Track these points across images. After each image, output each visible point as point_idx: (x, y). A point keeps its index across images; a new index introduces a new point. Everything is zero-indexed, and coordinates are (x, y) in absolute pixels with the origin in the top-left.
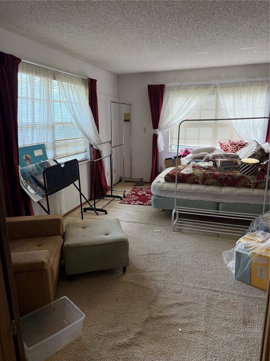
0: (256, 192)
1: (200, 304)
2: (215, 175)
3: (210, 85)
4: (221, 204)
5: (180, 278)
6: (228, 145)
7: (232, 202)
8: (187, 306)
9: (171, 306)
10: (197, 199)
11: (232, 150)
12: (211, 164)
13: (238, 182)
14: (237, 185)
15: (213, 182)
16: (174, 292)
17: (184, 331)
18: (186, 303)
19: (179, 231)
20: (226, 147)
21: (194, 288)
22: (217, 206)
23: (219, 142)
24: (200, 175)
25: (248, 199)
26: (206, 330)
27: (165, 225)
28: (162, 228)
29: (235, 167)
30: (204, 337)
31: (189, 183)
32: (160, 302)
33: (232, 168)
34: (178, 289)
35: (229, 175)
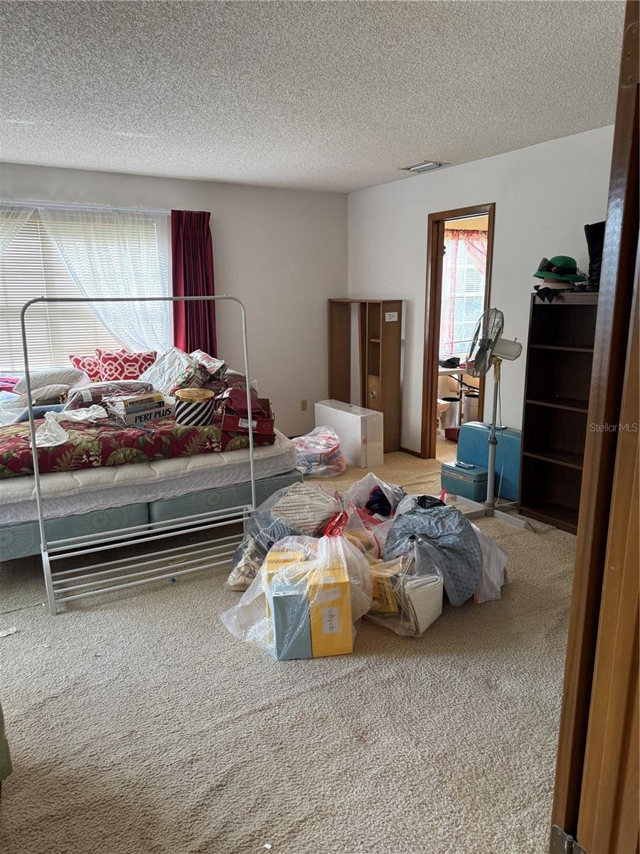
0: (226, 458)
1: (259, 758)
2: (128, 437)
3: (21, 209)
4: (156, 504)
5: (166, 724)
6: (94, 363)
7: (180, 493)
8: (237, 782)
9: (203, 805)
10: (95, 509)
11: (109, 373)
12: (97, 412)
13: (185, 445)
14: (185, 452)
15: (129, 455)
16: (183, 767)
17: (279, 842)
18: (230, 776)
19: (70, 607)
20: (92, 367)
21: (218, 727)
22: (147, 512)
23: (71, 357)
24: (90, 445)
25: (211, 479)
26: (315, 805)
27: (19, 607)
28: (14, 618)
29: (159, 413)
30: (324, 825)
31: (65, 471)
32: (169, 816)
33: (153, 415)
34: (185, 754)
35: (162, 433)
